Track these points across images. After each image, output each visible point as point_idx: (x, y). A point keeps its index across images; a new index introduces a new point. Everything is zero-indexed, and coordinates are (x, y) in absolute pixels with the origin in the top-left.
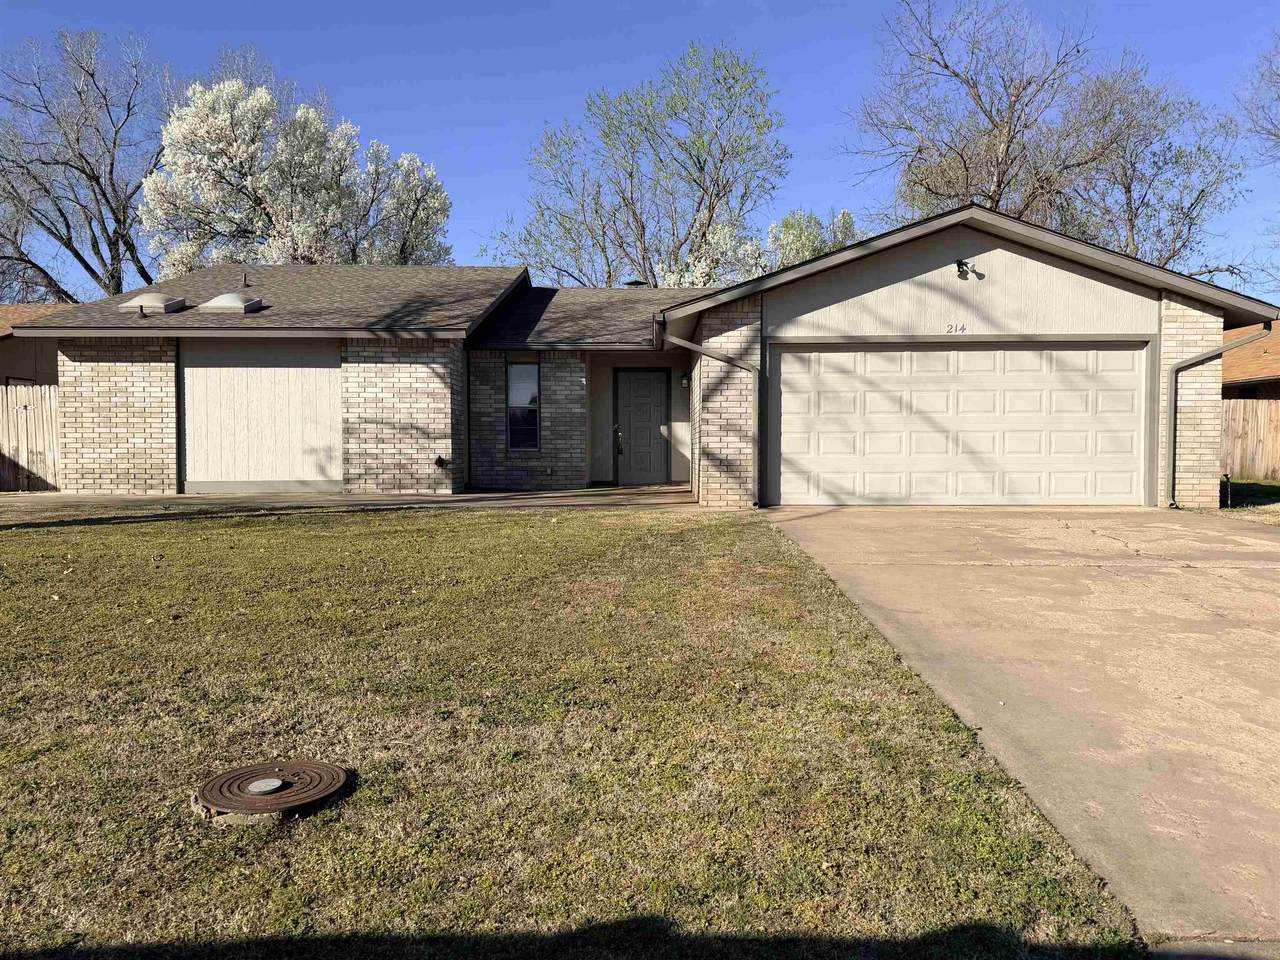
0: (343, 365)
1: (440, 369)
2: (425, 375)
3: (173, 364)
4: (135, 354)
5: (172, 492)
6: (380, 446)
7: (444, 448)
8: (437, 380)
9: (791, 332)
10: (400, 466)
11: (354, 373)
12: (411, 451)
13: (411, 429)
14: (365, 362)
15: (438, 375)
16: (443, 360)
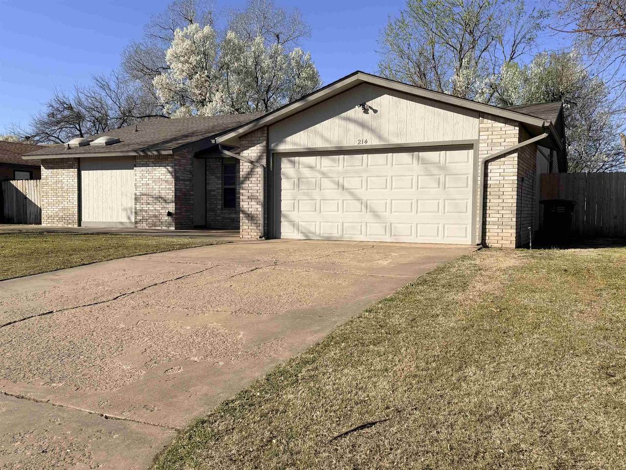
0: (134, 168)
1: (170, 169)
2: (164, 172)
3: (76, 169)
4: (65, 165)
5: (76, 226)
6: (148, 206)
7: (171, 207)
8: (169, 174)
9: (283, 147)
10: (155, 216)
11: (139, 171)
12: (159, 209)
13: (159, 198)
14: (142, 166)
15: (169, 172)
16: (171, 165)
